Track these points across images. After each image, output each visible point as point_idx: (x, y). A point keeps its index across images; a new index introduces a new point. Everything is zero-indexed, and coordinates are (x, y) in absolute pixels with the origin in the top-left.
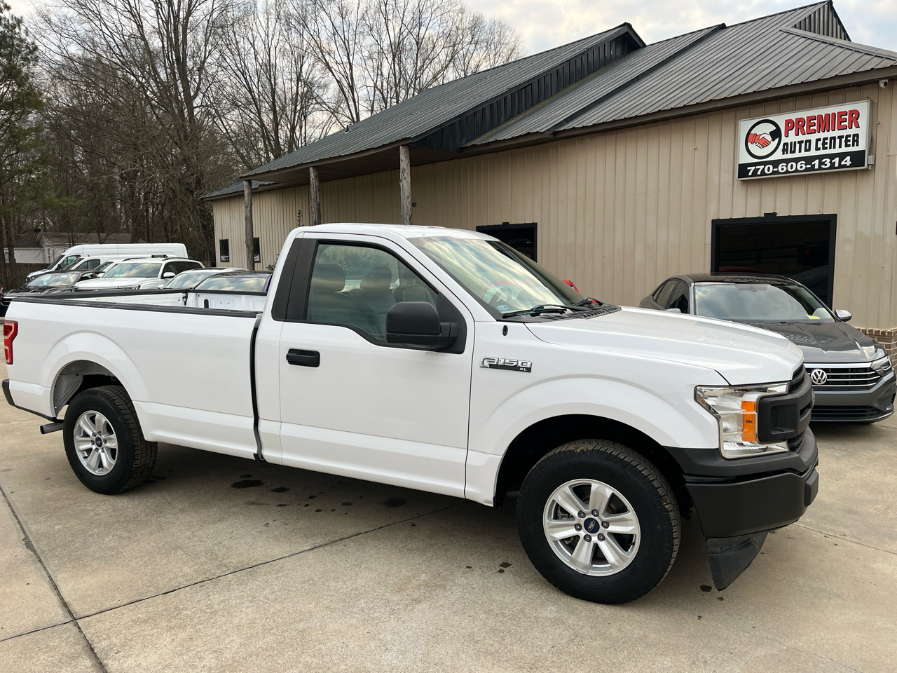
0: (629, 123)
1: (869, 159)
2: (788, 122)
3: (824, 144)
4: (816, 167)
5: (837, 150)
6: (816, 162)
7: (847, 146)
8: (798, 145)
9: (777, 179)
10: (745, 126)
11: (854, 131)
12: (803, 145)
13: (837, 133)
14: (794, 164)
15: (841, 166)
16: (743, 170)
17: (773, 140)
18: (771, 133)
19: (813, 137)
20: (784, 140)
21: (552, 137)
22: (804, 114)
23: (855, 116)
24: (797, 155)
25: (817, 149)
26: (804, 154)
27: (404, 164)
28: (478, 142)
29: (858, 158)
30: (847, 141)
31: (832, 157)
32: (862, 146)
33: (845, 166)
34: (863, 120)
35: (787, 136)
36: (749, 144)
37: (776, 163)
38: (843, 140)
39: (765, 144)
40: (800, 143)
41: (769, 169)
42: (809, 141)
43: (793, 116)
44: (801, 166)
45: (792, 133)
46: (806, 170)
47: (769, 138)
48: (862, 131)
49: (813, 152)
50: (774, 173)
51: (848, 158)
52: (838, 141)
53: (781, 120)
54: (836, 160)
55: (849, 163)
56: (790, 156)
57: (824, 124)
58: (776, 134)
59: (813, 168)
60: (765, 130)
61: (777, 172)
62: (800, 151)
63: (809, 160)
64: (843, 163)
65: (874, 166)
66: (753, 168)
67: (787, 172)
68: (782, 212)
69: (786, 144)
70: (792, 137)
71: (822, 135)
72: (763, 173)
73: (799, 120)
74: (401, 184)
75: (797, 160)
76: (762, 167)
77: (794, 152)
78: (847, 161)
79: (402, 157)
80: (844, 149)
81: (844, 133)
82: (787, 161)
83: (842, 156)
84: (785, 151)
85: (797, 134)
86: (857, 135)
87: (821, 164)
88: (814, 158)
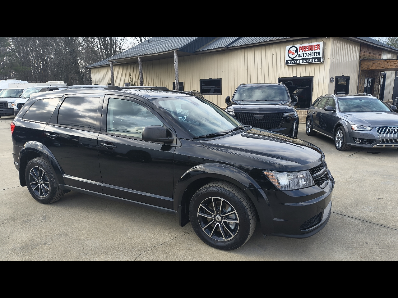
0: (252, 45)
1: (322, 60)
2: (300, 47)
3: (310, 55)
4: (308, 62)
5: (314, 57)
6: (308, 60)
7: (316, 55)
8: (303, 55)
9: (297, 65)
10: (288, 47)
11: (318, 51)
12: (304, 55)
13: (314, 51)
14: (302, 60)
15: (315, 62)
16: (287, 62)
17: (296, 53)
18: (295, 50)
19: (307, 52)
20: (299, 53)
21: (227, 49)
22: (305, 45)
23: (319, 46)
24: (302, 58)
25: (308, 56)
26: (304, 58)
27: (176, 58)
28: (200, 49)
29: (319, 59)
30: (316, 54)
31: (312, 59)
32: (321, 55)
33: (316, 62)
34: (321, 48)
35: (300, 52)
36: (289, 54)
37: (296, 60)
38: (315, 54)
39: (293, 54)
40: (303, 54)
42: (306, 54)
43: (302, 45)
44: (304, 61)
45: (301, 51)
46: (305, 62)
47: (295, 52)
48: (321, 51)
49: (307, 57)
50: (296, 63)
51: (317, 59)
52: (314, 54)
53: (298, 46)
54: (313, 60)
55: (317, 61)
56: (301, 58)
57: (310, 48)
58: (297, 51)
59: (307, 62)
60: (293, 49)
61: (297, 63)
62: (303, 57)
63: (306, 59)
64: (315, 61)
65: (324, 62)
66: (290, 61)
67: (300, 63)
68: (299, 76)
69: (299, 54)
70: (301, 52)
71: (310, 52)
72: (293, 63)
73: (303, 47)
74: (175, 65)
75: (302, 59)
76: (292, 61)
77: (302, 57)
78: (316, 60)
79: (175, 55)
80: (316, 56)
81: (316, 51)
82: (300, 59)
83: (315, 58)
84: (299, 56)
85: (303, 51)
86: (319, 52)
87: (309, 61)
88: (307, 59)
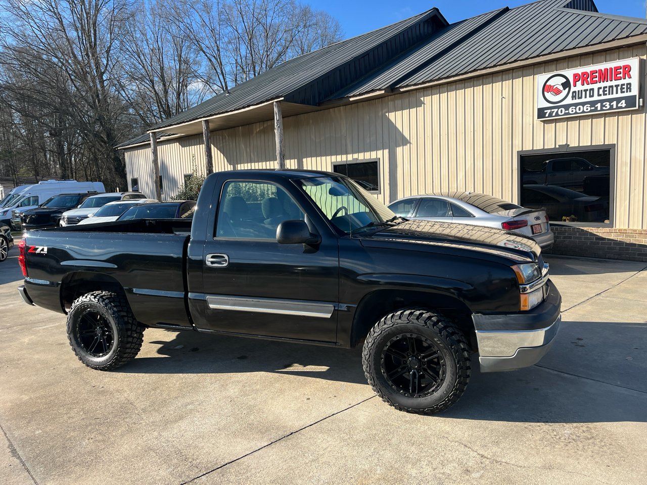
1: (639, 102)
2: (575, 75)
3: (604, 91)
4: (599, 109)
5: (615, 96)
6: (599, 105)
7: (622, 92)
8: (584, 93)
9: (568, 119)
10: (541, 78)
11: (627, 81)
12: (588, 92)
13: (614, 83)
14: (581, 107)
15: (618, 108)
16: (541, 113)
17: (564, 89)
18: (562, 84)
19: (595, 87)
20: (573, 89)
21: (390, 92)
22: (588, 69)
23: (627, 70)
24: (583, 100)
25: (599, 95)
26: (589, 99)
27: (278, 115)
28: (332, 98)
29: (631, 101)
30: (622, 89)
31: (610, 100)
32: (634, 92)
33: (621, 108)
34: (634, 73)
35: (575, 86)
36: (545, 93)
37: (567, 107)
38: (619, 88)
39: (558, 92)
40: (586, 91)
41: (561, 112)
42: (593, 89)
43: (580, 70)
44: (587, 108)
45: (579, 84)
46: (591, 111)
47: (561, 88)
48: (634, 80)
49: (596, 98)
50: (565, 114)
51: (623, 101)
52: (615, 88)
53: (570, 73)
54: (614, 103)
56: (578, 101)
57: (604, 76)
58: (566, 85)
59: (596, 110)
60: (557, 82)
61: (568, 114)
62: (586, 97)
63: (593, 104)
64: (619, 105)
65: (644, 106)
66: (549, 111)
67: (576, 113)
68: (573, 143)
69: (575, 92)
70: (579, 87)
71: (602, 85)
72: (557, 114)
73: (583, 74)
74: (276, 131)
75: (583, 104)
76: (556, 110)
77: (581, 98)
78: (623, 104)
79: (276, 111)
80: (620, 95)
81: (619, 82)
82: (576, 105)
83: (618, 100)
84: (573, 97)
85: (583, 84)
86: (630, 84)
87: (602, 106)
88: (597, 102)
